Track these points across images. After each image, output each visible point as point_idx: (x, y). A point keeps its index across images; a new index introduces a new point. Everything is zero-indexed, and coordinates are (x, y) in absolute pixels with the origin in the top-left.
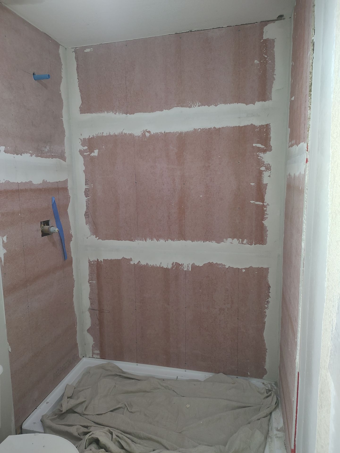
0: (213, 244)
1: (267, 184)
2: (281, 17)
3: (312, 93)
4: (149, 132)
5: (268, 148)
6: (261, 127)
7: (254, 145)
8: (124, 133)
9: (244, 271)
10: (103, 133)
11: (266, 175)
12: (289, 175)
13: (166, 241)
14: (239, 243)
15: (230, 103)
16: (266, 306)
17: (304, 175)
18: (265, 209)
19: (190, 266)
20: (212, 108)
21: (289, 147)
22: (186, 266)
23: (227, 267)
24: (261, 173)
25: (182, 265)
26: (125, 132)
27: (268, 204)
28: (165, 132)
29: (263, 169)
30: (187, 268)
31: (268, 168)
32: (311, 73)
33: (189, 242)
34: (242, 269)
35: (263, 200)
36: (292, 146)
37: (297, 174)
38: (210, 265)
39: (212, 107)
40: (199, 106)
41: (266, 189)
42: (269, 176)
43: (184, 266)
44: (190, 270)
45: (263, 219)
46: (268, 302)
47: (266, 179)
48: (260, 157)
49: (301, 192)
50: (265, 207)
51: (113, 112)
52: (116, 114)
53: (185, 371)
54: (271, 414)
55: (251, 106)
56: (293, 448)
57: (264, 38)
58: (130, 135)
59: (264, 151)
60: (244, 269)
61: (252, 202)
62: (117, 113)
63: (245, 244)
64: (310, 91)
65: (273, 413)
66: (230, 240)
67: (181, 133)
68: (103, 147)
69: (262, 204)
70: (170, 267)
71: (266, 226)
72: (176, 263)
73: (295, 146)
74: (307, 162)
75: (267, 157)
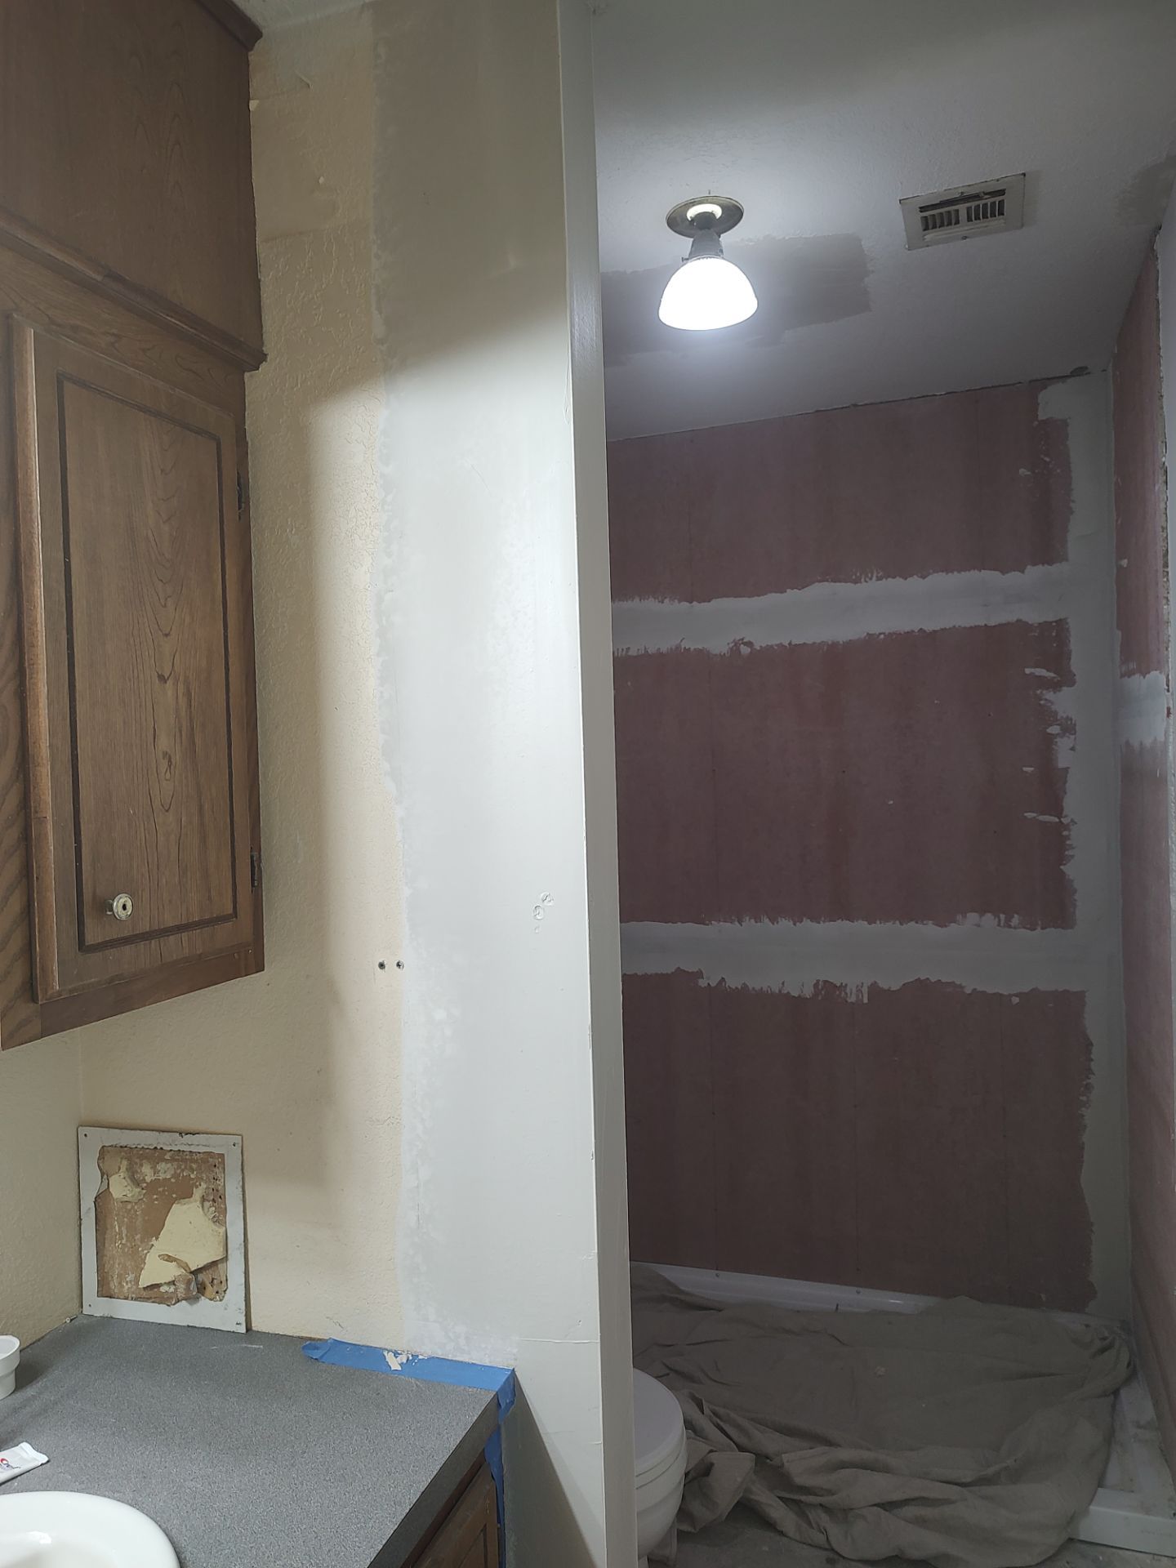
0: (930, 929)
1: (1066, 770)
2: (1080, 372)
3: (1169, 569)
4: (749, 644)
5: (1065, 679)
6: (1045, 626)
7: (1028, 671)
8: (683, 647)
9: (1016, 1000)
10: (628, 649)
11: (1063, 745)
12: (1127, 743)
13: (798, 924)
14: (999, 925)
15: (962, 569)
16: (1084, 1098)
17: (1166, 743)
18: (1065, 833)
19: (865, 990)
20: (914, 585)
21: (1122, 676)
22: (854, 990)
23: (968, 991)
24: (1049, 740)
25: (843, 987)
26: (685, 645)
27: (1072, 821)
28: (790, 644)
29: (1054, 730)
30: (857, 996)
31: (1069, 728)
32: (1164, 529)
33: (862, 925)
34: (1010, 996)
35: (1058, 811)
36: (1130, 674)
37: (1148, 742)
38: (921, 987)
39: (914, 581)
40: (879, 579)
41: (1065, 782)
42: (1073, 749)
43: (848, 991)
44: (866, 1001)
45: (1062, 859)
46: (1088, 1087)
47: (1063, 760)
48: (1046, 700)
49: (1160, 782)
50: (1067, 827)
51: (655, 598)
52: (663, 602)
53: (858, 1293)
54: (1116, 1393)
55: (1013, 577)
57: (1040, 418)
58: (700, 651)
59: (1056, 686)
60: (1016, 995)
61: (1029, 815)
62: (667, 601)
63: (1015, 928)
64: (1166, 565)
65: (1124, 1393)
66: (973, 917)
67: (834, 645)
68: (629, 684)
69: (1057, 820)
70: (808, 992)
71: (1071, 877)
72: (825, 982)
73: (1137, 676)
74: (1169, 713)
75: (1063, 702)
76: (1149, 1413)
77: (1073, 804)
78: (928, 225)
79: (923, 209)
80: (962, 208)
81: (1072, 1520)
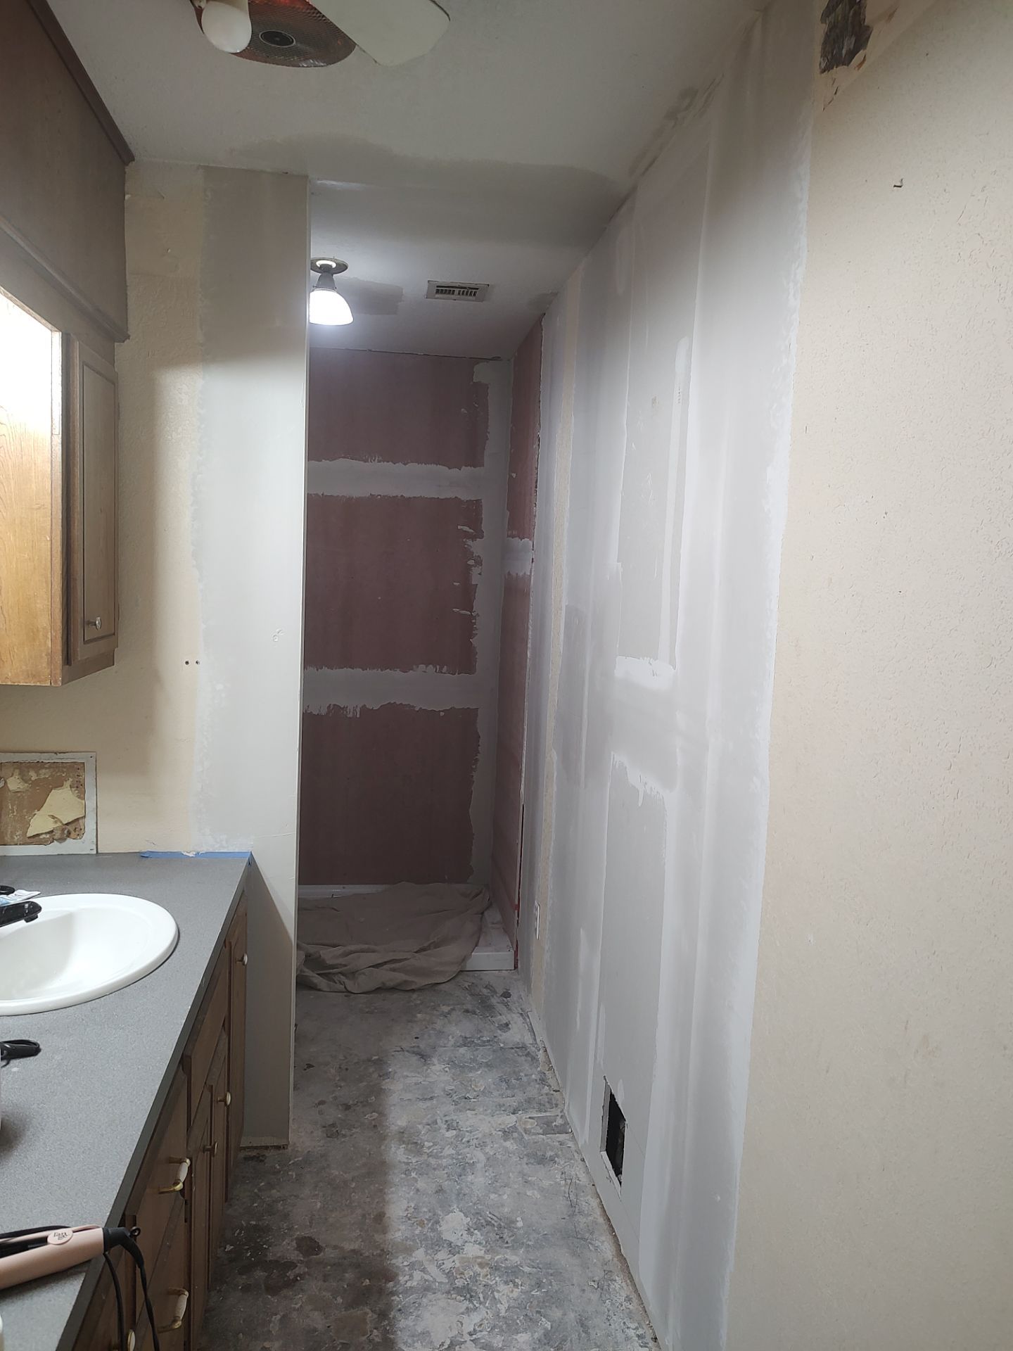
0: (397, 674)
1: (476, 585)
2: (496, 358)
3: (538, 489)
5: (478, 534)
6: (470, 502)
7: (459, 527)
9: (442, 714)
11: (475, 571)
12: (509, 573)
13: (319, 670)
14: (436, 671)
15: (426, 463)
16: (474, 766)
17: (530, 576)
18: (474, 621)
19: (358, 710)
20: (399, 467)
21: (509, 537)
22: (352, 710)
23: (417, 709)
24: (468, 568)
25: (345, 708)
27: (477, 614)
28: (323, 494)
29: (471, 562)
30: (353, 713)
31: (479, 562)
32: (537, 469)
33: (358, 671)
34: (440, 711)
35: (471, 609)
36: (513, 537)
37: (521, 574)
38: (391, 707)
39: (400, 465)
40: (379, 461)
41: (475, 593)
42: (480, 574)
43: (348, 711)
44: (358, 716)
45: (471, 636)
46: (477, 760)
47: (475, 580)
48: (468, 545)
49: (525, 595)
50: (474, 618)
53: (344, 888)
54: (482, 913)
55: (455, 472)
56: (517, 903)
57: (474, 381)
59: (474, 538)
60: (442, 711)
61: (455, 610)
63: (445, 673)
64: (536, 487)
65: (486, 913)
66: (422, 667)
67: (350, 499)
69: (470, 613)
70: (324, 712)
71: (475, 646)
72: (334, 705)
73: (517, 538)
74: (532, 562)
75: (477, 547)
76: (498, 917)
77: (478, 605)
78: (438, 291)
79: (438, 287)
80: (457, 291)
81: (464, 959)
